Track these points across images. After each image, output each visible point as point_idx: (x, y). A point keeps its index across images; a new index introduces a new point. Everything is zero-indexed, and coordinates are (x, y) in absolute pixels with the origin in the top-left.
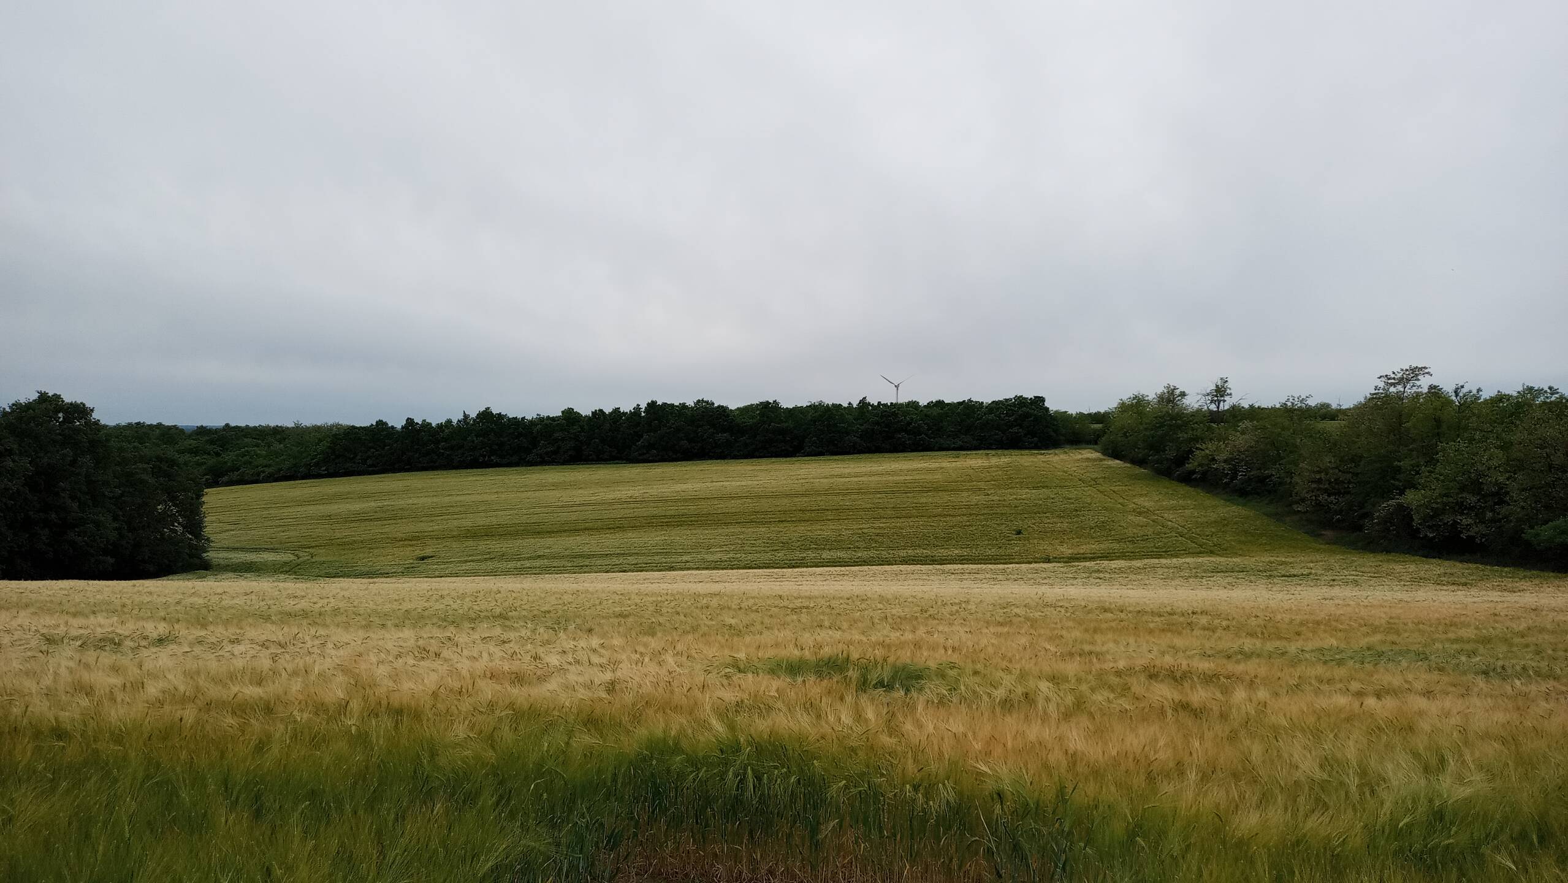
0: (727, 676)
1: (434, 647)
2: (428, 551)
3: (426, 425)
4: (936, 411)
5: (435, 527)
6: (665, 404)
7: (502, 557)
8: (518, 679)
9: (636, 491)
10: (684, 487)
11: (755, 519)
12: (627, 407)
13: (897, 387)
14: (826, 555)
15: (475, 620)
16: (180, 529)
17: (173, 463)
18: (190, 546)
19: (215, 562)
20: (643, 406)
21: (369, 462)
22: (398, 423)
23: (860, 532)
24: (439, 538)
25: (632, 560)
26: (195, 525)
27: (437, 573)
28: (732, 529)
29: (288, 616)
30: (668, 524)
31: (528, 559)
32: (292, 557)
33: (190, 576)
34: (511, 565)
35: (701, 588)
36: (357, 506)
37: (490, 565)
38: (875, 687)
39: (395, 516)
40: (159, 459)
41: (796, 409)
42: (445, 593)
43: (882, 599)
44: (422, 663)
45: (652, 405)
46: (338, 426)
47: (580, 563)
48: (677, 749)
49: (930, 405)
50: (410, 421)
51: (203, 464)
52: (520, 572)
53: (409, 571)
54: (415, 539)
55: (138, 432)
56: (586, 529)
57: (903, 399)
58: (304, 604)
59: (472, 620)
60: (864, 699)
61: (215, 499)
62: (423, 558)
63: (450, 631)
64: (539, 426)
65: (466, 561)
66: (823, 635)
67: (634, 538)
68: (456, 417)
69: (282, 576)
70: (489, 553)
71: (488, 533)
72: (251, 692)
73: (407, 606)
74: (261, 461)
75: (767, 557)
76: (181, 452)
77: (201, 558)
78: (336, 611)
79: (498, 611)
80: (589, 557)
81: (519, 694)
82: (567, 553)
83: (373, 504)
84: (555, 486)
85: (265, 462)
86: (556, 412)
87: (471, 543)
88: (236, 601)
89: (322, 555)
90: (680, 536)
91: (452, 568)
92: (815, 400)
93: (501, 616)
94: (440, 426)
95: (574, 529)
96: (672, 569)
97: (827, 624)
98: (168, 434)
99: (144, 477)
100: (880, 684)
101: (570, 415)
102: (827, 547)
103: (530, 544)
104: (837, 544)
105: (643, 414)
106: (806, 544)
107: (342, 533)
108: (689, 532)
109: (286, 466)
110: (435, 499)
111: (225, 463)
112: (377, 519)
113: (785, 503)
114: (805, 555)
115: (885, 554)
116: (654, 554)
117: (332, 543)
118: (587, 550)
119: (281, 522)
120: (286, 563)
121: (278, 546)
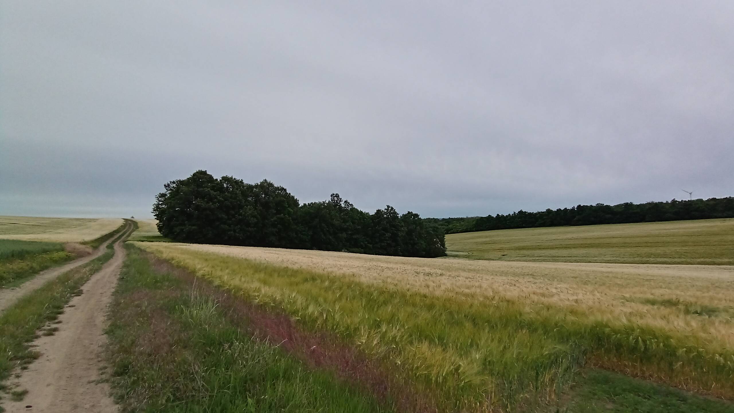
1: (513, 282)
2: (505, 253)
3: (503, 216)
5: (507, 246)
6: (584, 206)
7: (528, 256)
9: (575, 236)
10: (593, 234)
11: (625, 245)
12: (569, 207)
13: (691, 194)
14: (659, 260)
16: (439, 245)
17: (437, 228)
18: (442, 250)
19: (448, 254)
20: (576, 207)
21: (487, 227)
22: (494, 216)
23: (675, 251)
24: (509, 249)
25: (574, 258)
26: (443, 245)
27: (508, 260)
28: (614, 249)
29: (470, 270)
30: (587, 247)
31: (537, 257)
32: (468, 254)
33: (442, 258)
34: (531, 258)
35: (603, 270)
36: (484, 240)
37: (524, 258)
38: (693, 313)
39: (494, 243)
40: (434, 227)
41: (641, 205)
42: (512, 266)
43: (693, 279)
44: (511, 287)
45: (579, 206)
46: (477, 217)
47: (555, 259)
49: (708, 200)
50: (498, 215)
51: (444, 228)
52: (534, 261)
53: (500, 259)
54: (500, 250)
55: (429, 220)
56: (556, 248)
58: (473, 267)
59: (523, 275)
60: (689, 317)
61: (448, 237)
62: (504, 255)
63: (517, 279)
64: (538, 215)
65: (517, 257)
66: (662, 291)
67: (574, 252)
68: (511, 213)
69: (465, 259)
70: (524, 255)
71: (523, 248)
72: (467, 291)
73: (502, 270)
74: (458, 227)
75: (631, 260)
76: (439, 225)
77: (445, 253)
78: (482, 270)
79: (531, 273)
80: (558, 257)
81: (545, 300)
82: (550, 255)
83: (488, 239)
84: (546, 233)
85: (459, 228)
86: (544, 210)
87: (518, 251)
88: (456, 265)
89: (475, 253)
90: (593, 251)
91: (512, 259)
92: (650, 201)
93: (531, 275)
94: (507, 216)
95: (552, 248)
96: (590, 262)
97: (664, 286)
98: (436, 220)
99: (431, 232)
100: (696, 312)
101: (549, 211)
102: (659, 257)
103: (538, 252)
104: (665, 255)
105: (576, 209)
106: (649, 255)
107: (480, 247)
108: (596, 250)
109: (465, 228)
110: (506, 238)
111: (449, 228)
112: (490, 244)
113: (638, 240)
114: (648, 259)
115: (689, 260)
116: (582, 257)
117: (477, 250)
118: (557, 255)
119: (464, 244)
120: (466, 255)
121: (463, 250)
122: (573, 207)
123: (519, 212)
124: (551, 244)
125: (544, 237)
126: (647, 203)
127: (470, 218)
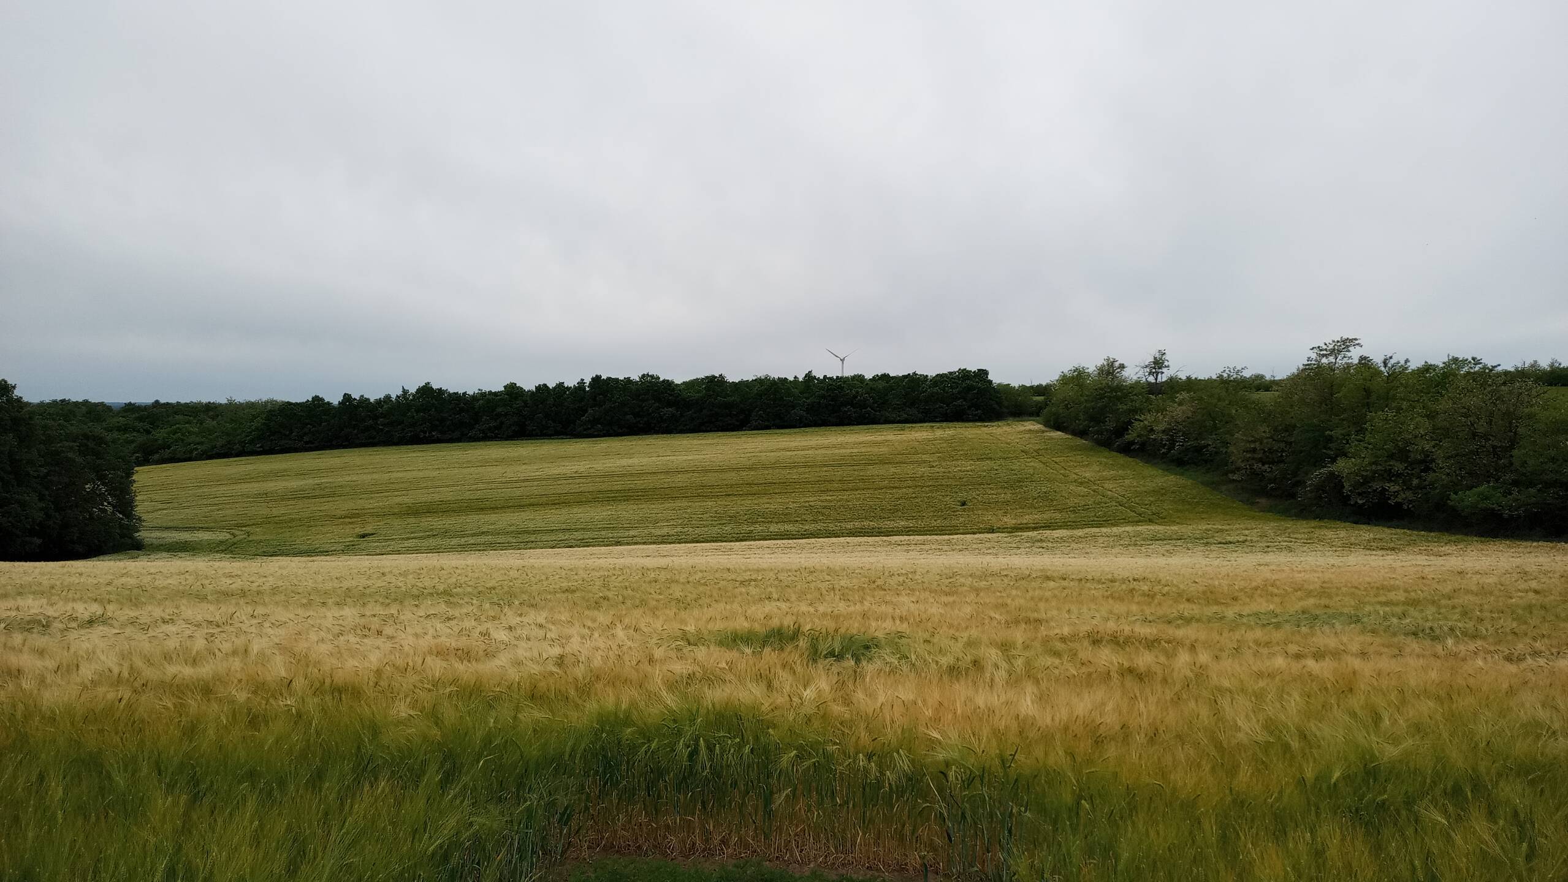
0: (679, 649)
1: (376, 623)
2: (369, 529)
3: (364, 401)
4: (882, 384)
5: (376, 503)
6: (609, 379)
7: (445, 533)
8: (465, 655)
9: (582, 467)
10: (630, 461)
11: (702, 492)
12: (571, 382)
13: (842, 360)
14: (774, 528)
15: (419, 596)
16: (109, 509)
17: (100, 440)
18: (121, 526)
19: (147, 541)
20: (588, 381)
21: (306, 438)
22: (335, 399)
23: (807, 504)
24: (379, 515)
25: (578, 535)
26: (125, 505)
27: (378, 551)
28: (678, 503)
29: (224, 596)
30: (614, 499)
31: (473, 535)
32: (228, 536)
33: (121, 557)
34: (454, 541)
35: (649, 563)
36: (294, 484)
37: (432, 542)
38: (826, 656)
39: (333, 493)
40: (86, 437)
41: (742, 383)
42: (387, 570)
43: (830, 571)
44: (364, 641)
45: (597, 380)
46: (272, 402)
47: (524, 539)
48: (627, 721)
49: (875, 379)
50: (347, 397)
52: (463, 548)
53: (349, 549)
54: (353, 516)
55: (64, 410)
56: (530, 505)
57: (849, 373)
58: (238, 584)
60: (815, 668)
61: (146, 477)
62: (363, 536)
63: (392, 610)
64: (481, 402)
65: (408, 539)
66: (769, 607)
67: (579, 514)
68: (395, 392)
69: (218, 556)
70: (432, 530)
71: (431, 509)
72: (188, 672)
73: (346, 584)
74: (193, 438)
75: (715, 531)
76: (109, 430)
77: (133, 538)
78: (273, 590)
79: (441, 588)
80: (534, 532)
81: (464, 670)
82: (512, 529)
83: (310, 481)
84: (501, 461)
85: (198, 439)
86: (498, 387)
87: (412, 520)
88: (170, 581)
89: (258, 534)
90: (627, 511)
91: (394, 545)
92: (761, 374)
93: (445, 593)
94: (378, 402)
95: (519, 505)
96: (618, 543)
97: (775, 596)
98: (94, 412)
99: (70, 455)
100: (831, 654)
101: (512, 390)
102: (775, 520)
103: (473, 521)
104: (784, 517)
105: (587, 389)
106: (754, 517)
107: (279, 510)
108: (635, 507)
109: (220, 443)
110: (375, 476)
111: (156, 440)
112: (315, 497)
113: (732, 477)
114: (752, 528)
115: (832, 527)
116: (600, 529)
117: (267, 521)
118: (531, 526)
119: (216, 501)
120: (221, 542)
121: (213, 524)
122: (579, 380)
123: (418, 391)
124: (518, 493)
125: (495, 472)
126: (754, 378)
127: (241, 404)
